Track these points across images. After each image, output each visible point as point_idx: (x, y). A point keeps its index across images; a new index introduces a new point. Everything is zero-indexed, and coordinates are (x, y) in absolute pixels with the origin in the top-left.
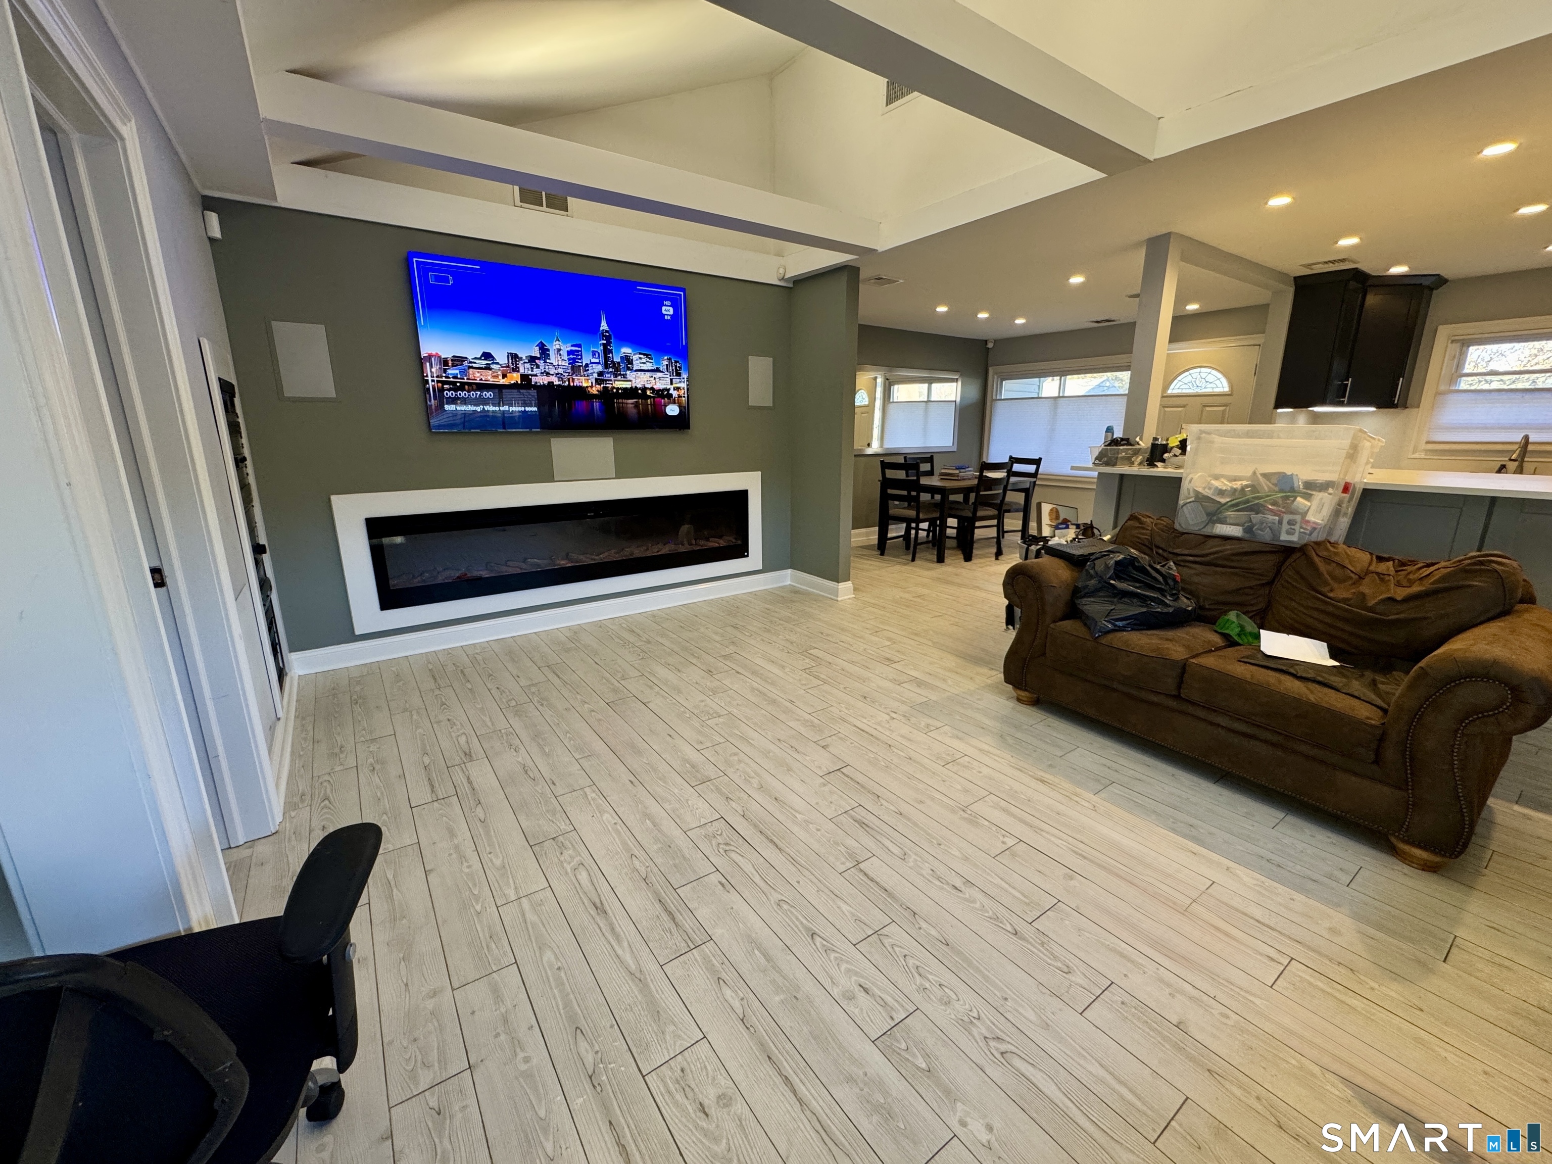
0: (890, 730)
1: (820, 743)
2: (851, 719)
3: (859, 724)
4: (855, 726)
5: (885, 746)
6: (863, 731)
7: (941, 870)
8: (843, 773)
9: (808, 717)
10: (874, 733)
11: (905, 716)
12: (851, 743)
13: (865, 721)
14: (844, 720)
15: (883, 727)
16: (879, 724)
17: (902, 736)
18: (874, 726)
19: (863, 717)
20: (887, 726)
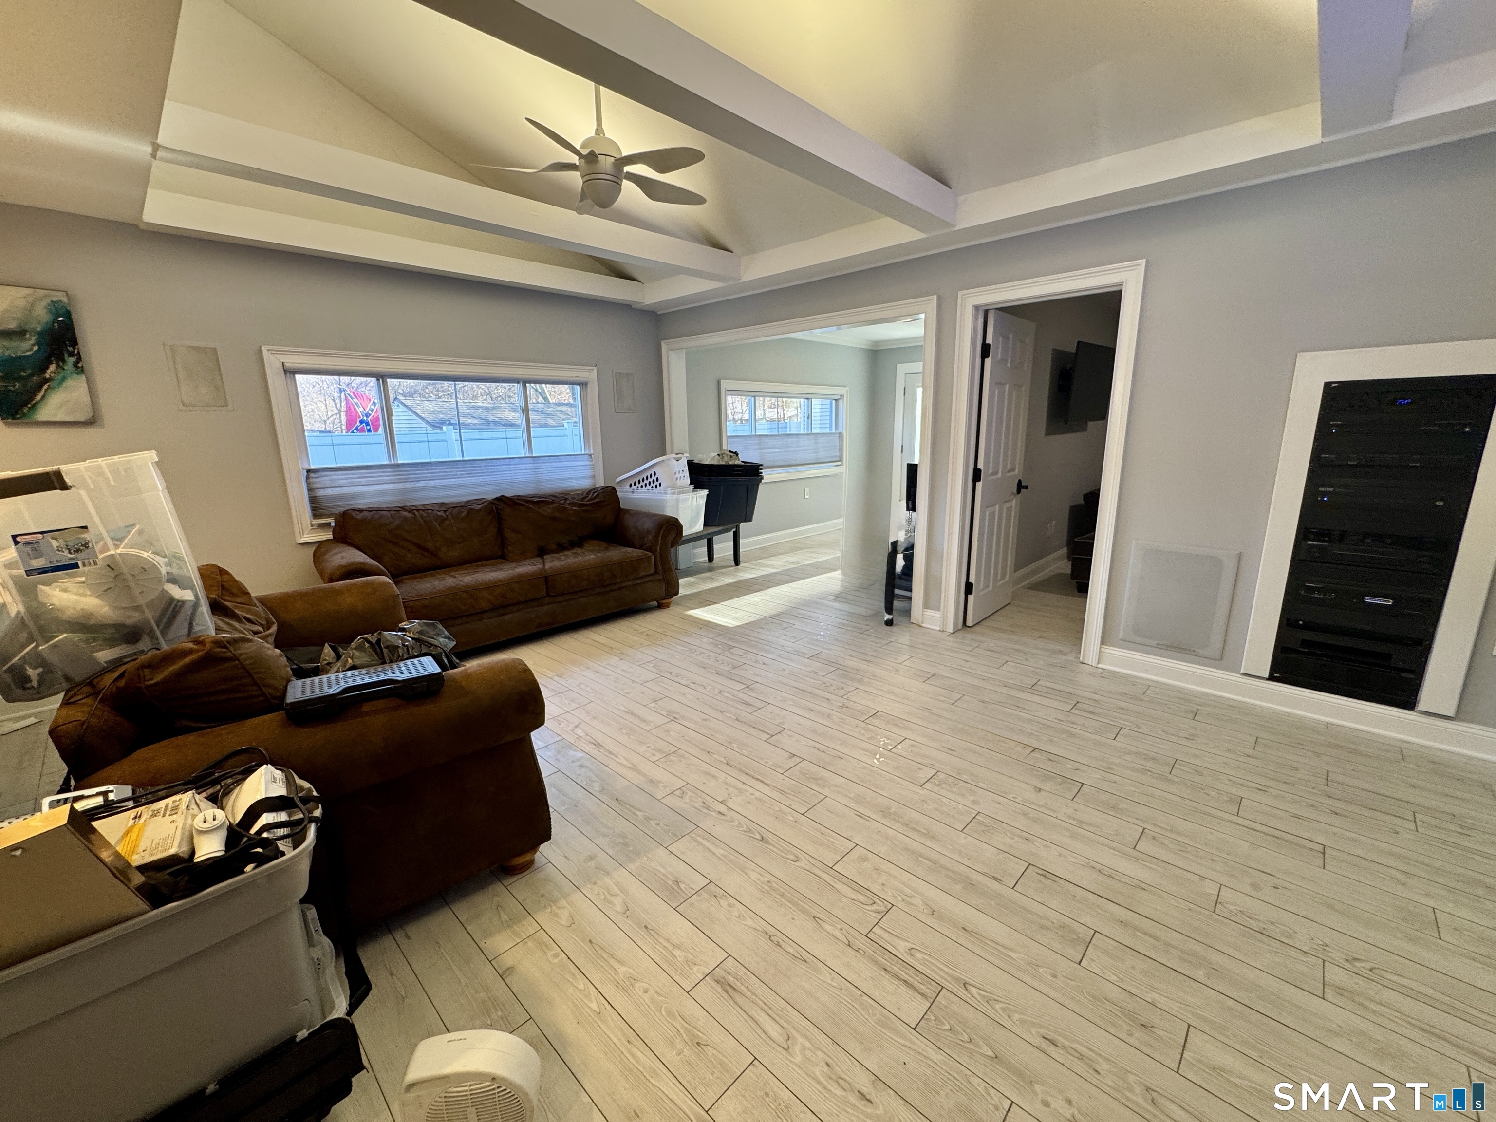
0: (726, 784)
1: (799, 760)
2: (775, 795)
3: (766, 790)
4: (767, 785)
5: (732, 763)
6: (757, 779)
7: (700, 689)
8: (768, 734)
9: (826, 792)
10: (744, 778)
11: (708, 808)
12: (767, 762)
13: (757, 794)
14: (782, 792)
15: (737, 789)
16: (740, 791)
17: (714, 777)
18: (745, 787)
19: (760, 800)
20: (731, 789)
